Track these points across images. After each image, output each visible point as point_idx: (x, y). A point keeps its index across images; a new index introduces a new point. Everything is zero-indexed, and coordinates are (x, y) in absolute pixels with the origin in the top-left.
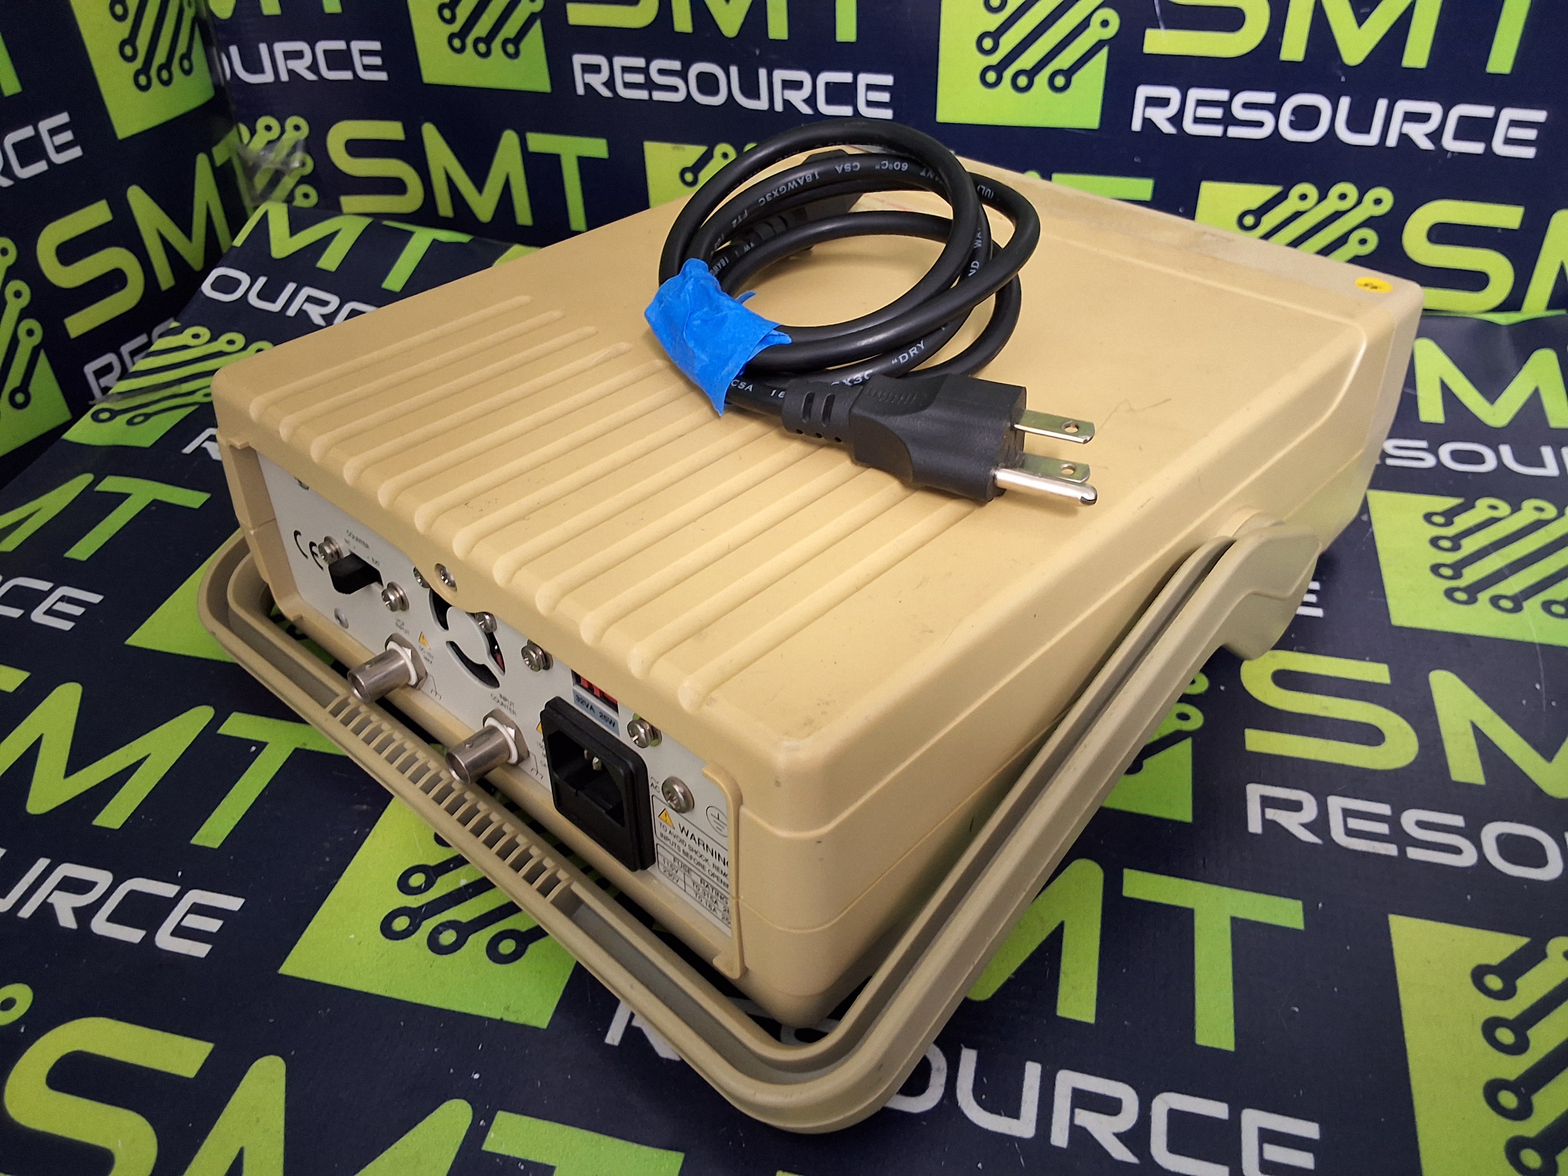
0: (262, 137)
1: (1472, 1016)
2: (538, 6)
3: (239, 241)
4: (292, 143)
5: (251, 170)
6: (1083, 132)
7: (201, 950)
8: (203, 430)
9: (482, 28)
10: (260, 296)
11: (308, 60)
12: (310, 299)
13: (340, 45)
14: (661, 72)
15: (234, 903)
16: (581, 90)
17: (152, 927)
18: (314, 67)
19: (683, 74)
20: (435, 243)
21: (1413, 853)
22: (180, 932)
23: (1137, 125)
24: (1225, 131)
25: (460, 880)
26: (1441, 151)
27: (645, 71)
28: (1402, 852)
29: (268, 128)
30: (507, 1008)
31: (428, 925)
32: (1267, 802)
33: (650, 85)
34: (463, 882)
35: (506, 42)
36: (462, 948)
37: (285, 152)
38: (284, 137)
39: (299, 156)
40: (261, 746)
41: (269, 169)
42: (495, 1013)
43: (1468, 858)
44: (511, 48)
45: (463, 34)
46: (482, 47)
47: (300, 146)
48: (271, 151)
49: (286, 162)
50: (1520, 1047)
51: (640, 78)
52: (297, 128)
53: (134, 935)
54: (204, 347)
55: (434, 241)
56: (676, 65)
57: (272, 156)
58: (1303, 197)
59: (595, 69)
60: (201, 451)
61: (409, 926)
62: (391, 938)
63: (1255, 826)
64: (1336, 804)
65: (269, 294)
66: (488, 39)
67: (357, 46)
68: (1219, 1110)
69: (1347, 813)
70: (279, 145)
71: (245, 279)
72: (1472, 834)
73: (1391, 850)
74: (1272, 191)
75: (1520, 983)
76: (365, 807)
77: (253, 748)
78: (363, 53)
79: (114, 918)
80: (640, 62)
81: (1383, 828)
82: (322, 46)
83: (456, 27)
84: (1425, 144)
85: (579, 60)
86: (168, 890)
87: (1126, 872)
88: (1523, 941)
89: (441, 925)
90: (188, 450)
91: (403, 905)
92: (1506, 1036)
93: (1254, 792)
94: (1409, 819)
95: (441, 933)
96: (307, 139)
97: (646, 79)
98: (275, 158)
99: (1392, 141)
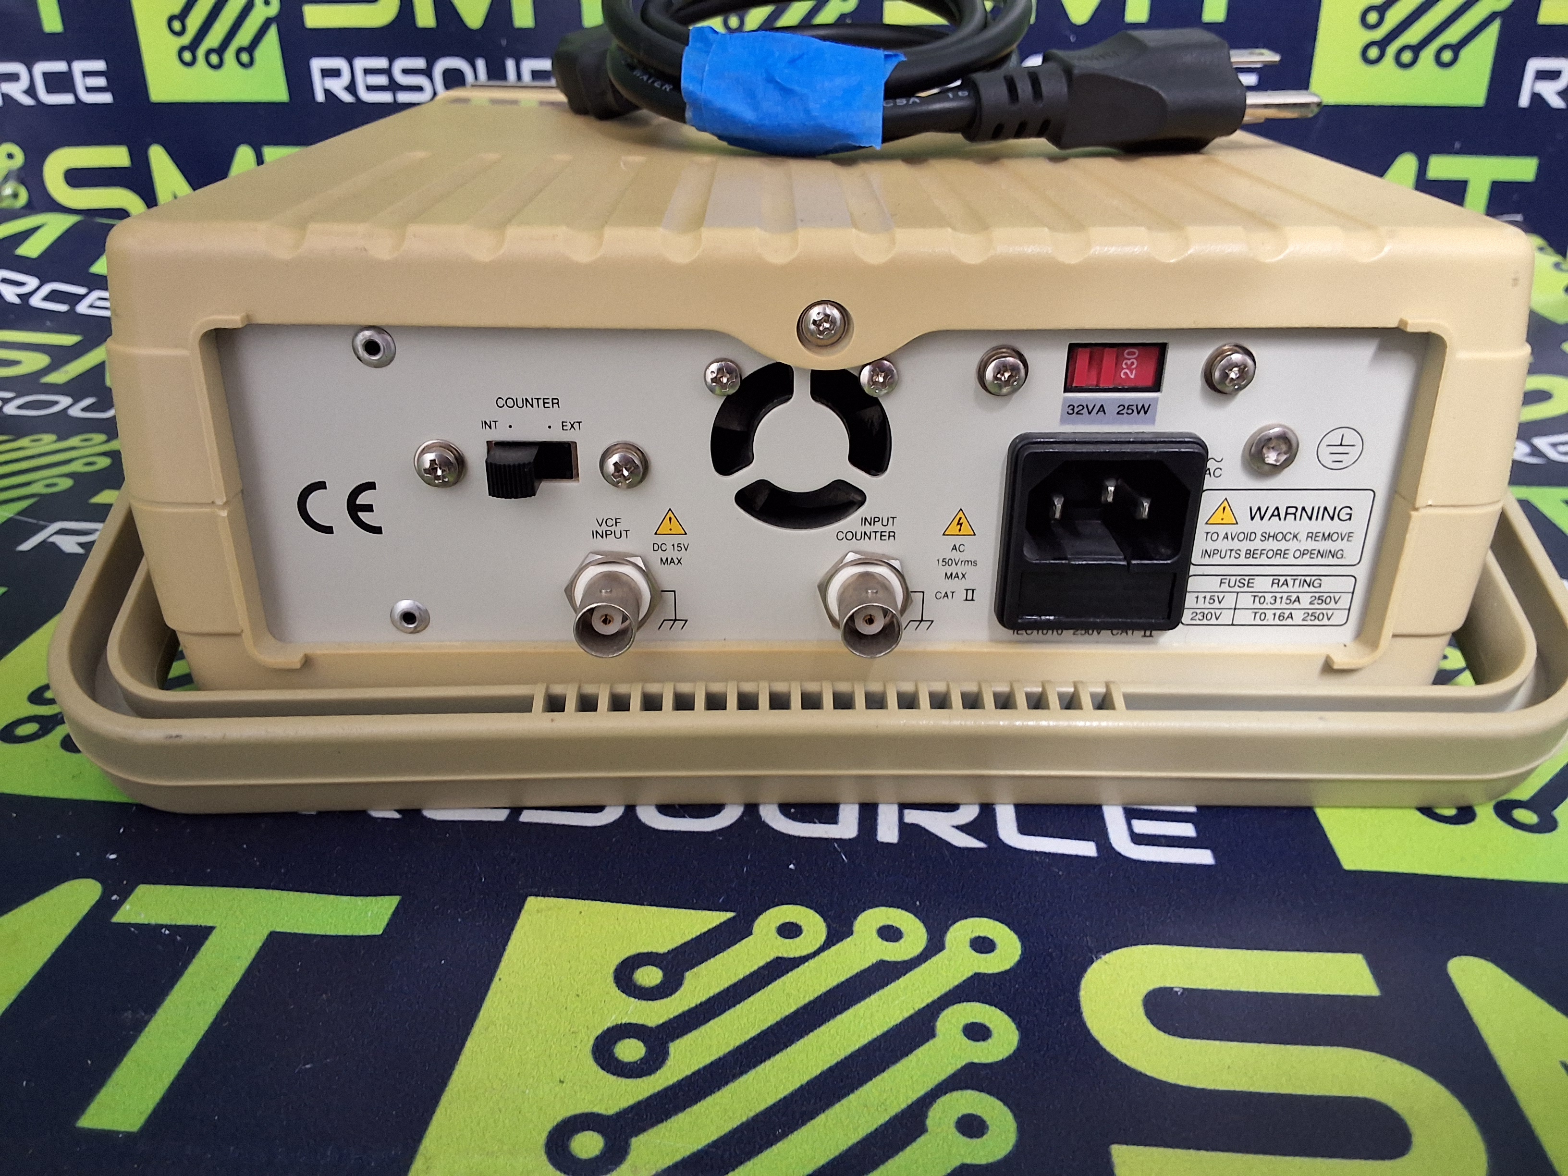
2: (274, 9)
9: (213, 39)
11: (24, 83)
13: (60, 66)
14: (406, 71)
16: (320, 97)
18: (31, 91)
19: (428, 73)
27: (388, 72)
33: (394, 87)
35: (240, 51)
44: (245, 57)
45: (193, 47)
46: (214, 59)
51: (382, 80)
52: (10, 157)
56: (420, 63)
59: (335, 73)
66: (220, 51)
67: (79, 67)
78: (86, 74)
80: (381, 63)
82: (41, 67)
83: (186, 39)
85: (317, 64)
96: (21, 168)
97: (390, 81)
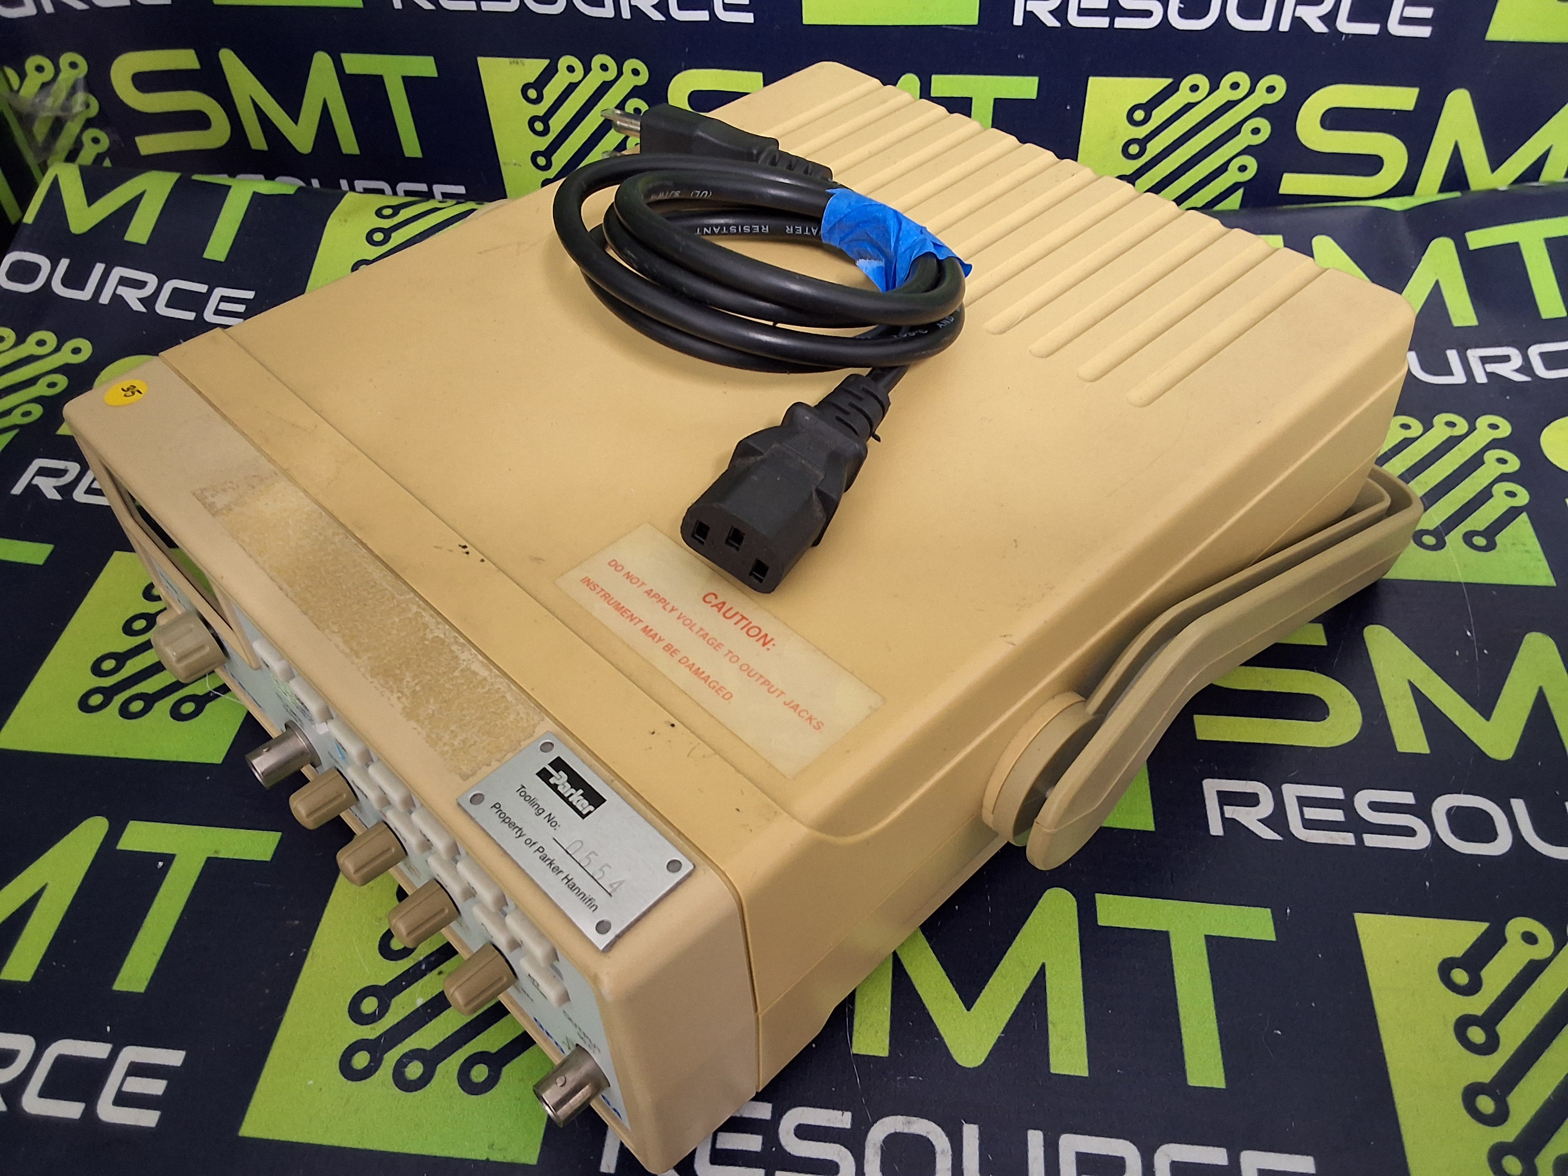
0: (34, 81)
1: (1444, 1017)
3: (29, 217)
4: (70, 83)
5: (26, 120)
6: (961, 29)
7: (149, 1118)
8: (30, 463)
10: (66, 282)
12: (124, 281)
15: (174, 1058)
16: (397, 4)
17: (90, 1097)
20: (257, 199)
21: (1371, 840)
22: (123, 1099)
23: (1018, 20)
24: (1112, 23)
25: (416, 1000)
26: (1335, 33)
28: (1359, 840)
29: (40, 69)
30: (491, 1146)
31: (391, 1058)
32: (1226, 798)
34: (420, 1002)
36: (432, 1082)
37: (63, 95)
38: (61, 76)
39: (81, 97)
40: (169, 859)
41: (48, 117)
42: (480, 1154)
43: (1421, 841)
47: (81, 84)
48: (48, 95)
49: (66, 107)
50: (1491, 1046)
52: (73, 65)
53: (72, 1110)
54: (12, 351)
55: (255, 193)
57: (49, 102)
58: (1194, 88)
60: (32, 490)
61: (370, 1062)
62: (353, 1080)
63: (1216, 828)
64: (1291, 792)
65: (74, 279)
68: (1217, 1156)
69: (1304, 802)
70: (55, 87)
71: (45, 263)
72: (1423, 811)
73: (1347, 839)
74: (1163, 83)
75: (1485, 973)
76: (297, 922)
77: (161, 864)
79: (46, 1092)
81: (1338, 815)
84: (1319, 27)
86: (99, 1050)
87: (1098, 896)
88: (1483, 926)
89: (405, 1056)
90: (17, 490)
91: (359, 1038)
92: (1477, 1035)
93: (1211, 787)
94: (1362, 799)
95: (406, 1066)
96: (86, 77)
98: (52, 103)
99: (1285, 26)
